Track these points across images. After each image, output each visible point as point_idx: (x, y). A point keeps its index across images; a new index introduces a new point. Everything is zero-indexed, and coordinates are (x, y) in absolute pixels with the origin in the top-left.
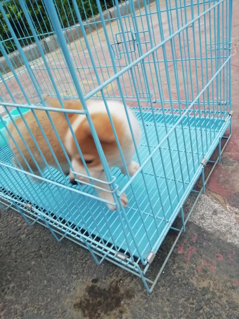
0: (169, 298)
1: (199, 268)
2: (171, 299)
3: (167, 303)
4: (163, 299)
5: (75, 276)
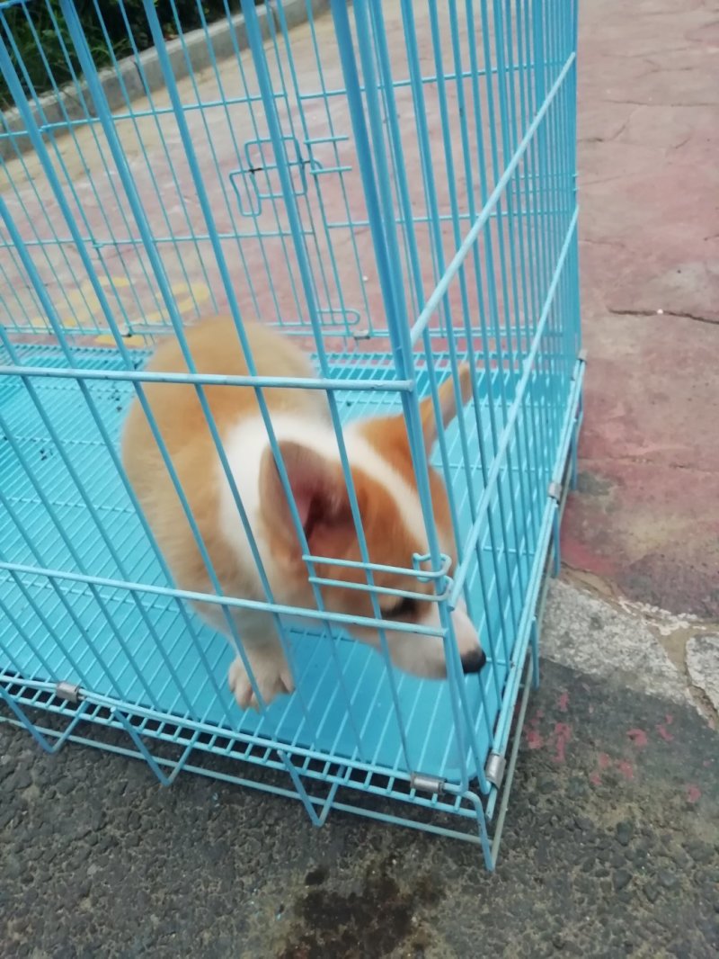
0: (541, 875)
1: (595, 776)
2: (546, 875)
3: (539, 889)
4: (524, 882)
5: (248, 880)
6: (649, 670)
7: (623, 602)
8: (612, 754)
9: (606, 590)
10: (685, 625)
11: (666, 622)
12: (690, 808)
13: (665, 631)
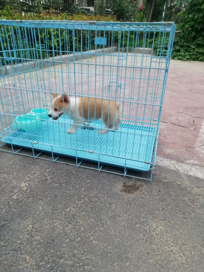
5: (114, 183)
6: (170, 166)
7: (165, 159)
8: (165, 174)
9: (163, 157)
10: (175, 162)
11: (172, 161)
12: (177, 181)
13: (172, 162)
